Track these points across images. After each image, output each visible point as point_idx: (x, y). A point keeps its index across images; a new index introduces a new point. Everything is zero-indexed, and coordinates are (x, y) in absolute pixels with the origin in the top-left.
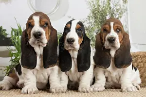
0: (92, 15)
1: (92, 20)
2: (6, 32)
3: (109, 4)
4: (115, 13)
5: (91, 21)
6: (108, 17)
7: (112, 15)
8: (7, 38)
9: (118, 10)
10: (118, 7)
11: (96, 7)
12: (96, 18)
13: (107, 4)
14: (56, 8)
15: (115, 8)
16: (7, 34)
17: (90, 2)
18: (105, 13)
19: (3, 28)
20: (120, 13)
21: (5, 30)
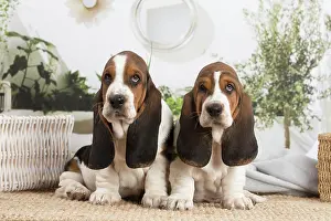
0: (260, 52)
1: (261, 64)
2: (87, 83)
3: (298, 31)
4: (309, 49)
5: (259, 64)
6: (294, 59)
7: (302, 53)
8: (88, 95)
9: (314, 44)
10: (315, 38)
11: (270, 36)
12: (268, 58)
13: (293, 30)
14: (187, 36)
15: (308, 41)
16: (87, 88)
17: (257, 26)
18: (288, 49)
19: (81, 75)
20: (319, 51)
21: (84, 79)
